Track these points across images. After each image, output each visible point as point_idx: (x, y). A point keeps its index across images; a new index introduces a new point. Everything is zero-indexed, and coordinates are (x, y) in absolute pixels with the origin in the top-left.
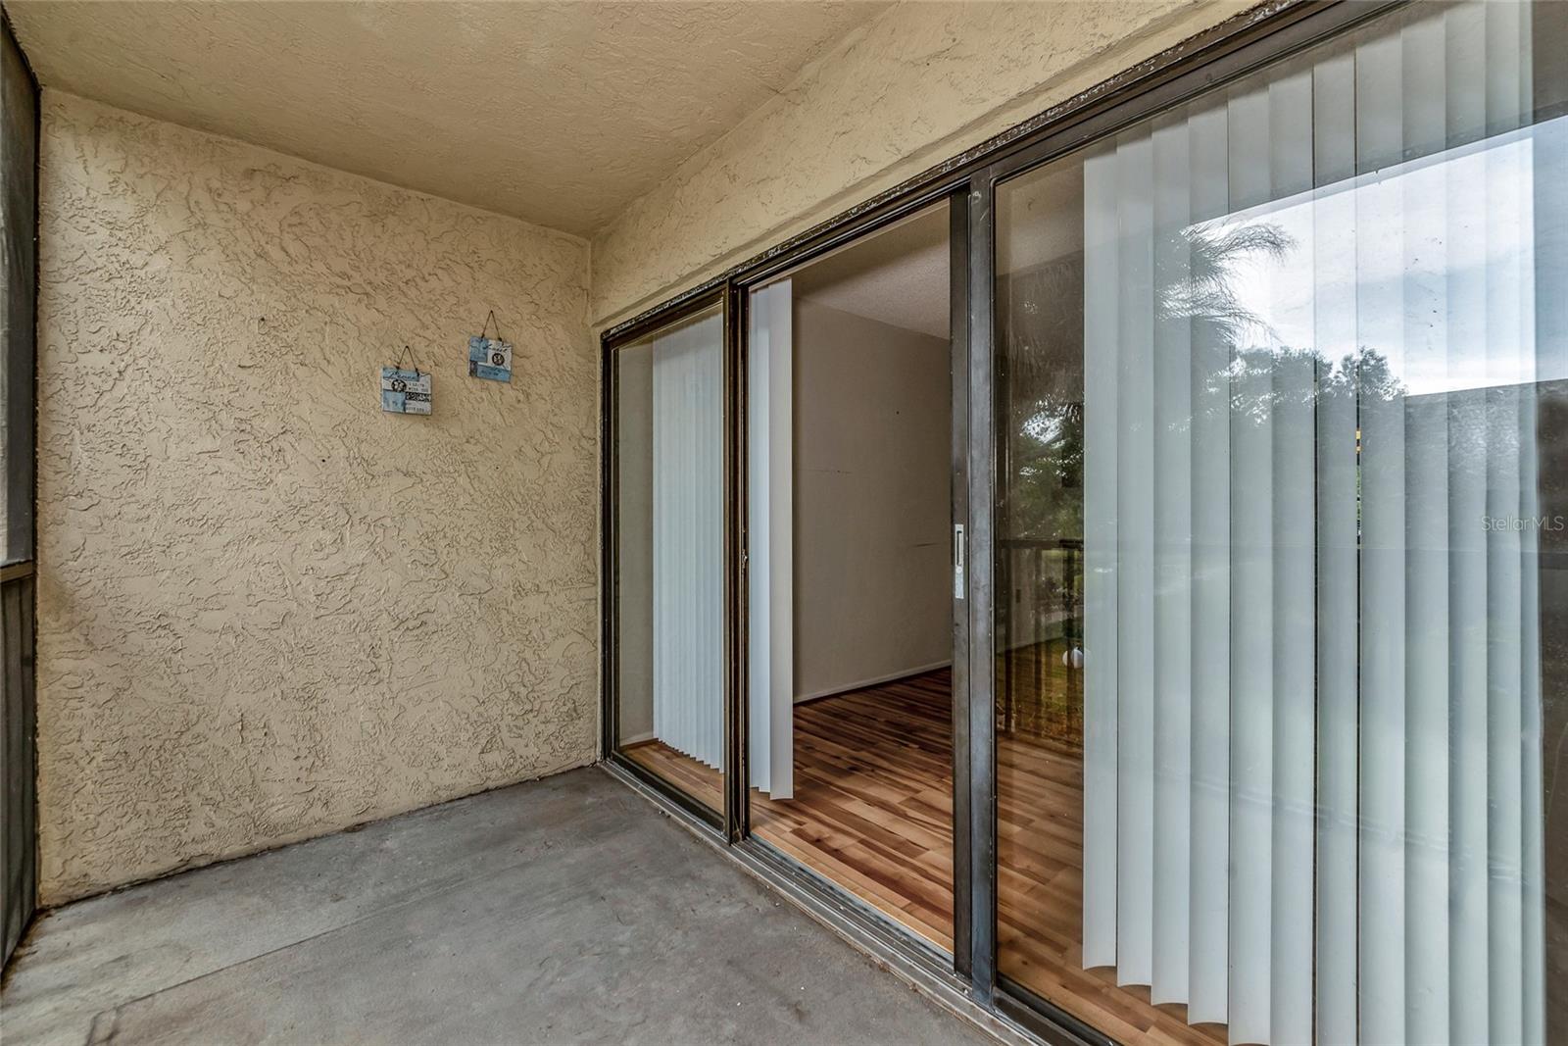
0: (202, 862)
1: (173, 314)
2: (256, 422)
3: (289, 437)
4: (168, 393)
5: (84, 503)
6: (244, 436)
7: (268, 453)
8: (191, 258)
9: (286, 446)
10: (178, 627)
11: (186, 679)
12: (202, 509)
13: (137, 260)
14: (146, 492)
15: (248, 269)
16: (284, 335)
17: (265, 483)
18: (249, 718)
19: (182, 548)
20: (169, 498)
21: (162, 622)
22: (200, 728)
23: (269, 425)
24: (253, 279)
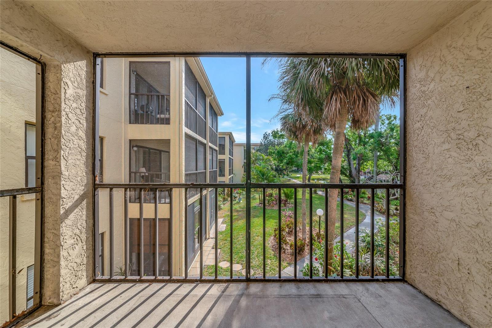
0: (444, 307)
1: (436, 101)
2: (466, 134)
3: (482, 138)
4: (434, 130)
5: (415, 169)
6: (460, 141)
7: (471, 146)
8: (441, 78)
9: (480, 142)
10: (437, 214)
11: (439, 233)
12: (445, 172)
13: (426, 89)
14: (429, 166)
15: (462, 69)
16: (479, 90)
17: (470, 160)
18: (461, 261)
19: (439, 185)
20: (435, 168)
21: (432, 211)
22: (444, 254)
23: (472, 134)
24: (464, 72)
